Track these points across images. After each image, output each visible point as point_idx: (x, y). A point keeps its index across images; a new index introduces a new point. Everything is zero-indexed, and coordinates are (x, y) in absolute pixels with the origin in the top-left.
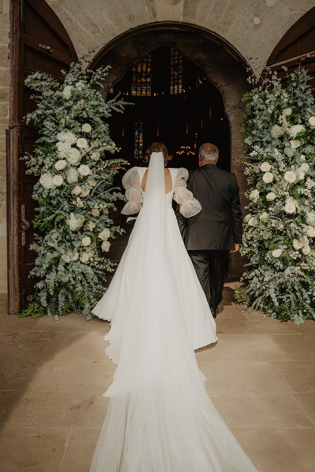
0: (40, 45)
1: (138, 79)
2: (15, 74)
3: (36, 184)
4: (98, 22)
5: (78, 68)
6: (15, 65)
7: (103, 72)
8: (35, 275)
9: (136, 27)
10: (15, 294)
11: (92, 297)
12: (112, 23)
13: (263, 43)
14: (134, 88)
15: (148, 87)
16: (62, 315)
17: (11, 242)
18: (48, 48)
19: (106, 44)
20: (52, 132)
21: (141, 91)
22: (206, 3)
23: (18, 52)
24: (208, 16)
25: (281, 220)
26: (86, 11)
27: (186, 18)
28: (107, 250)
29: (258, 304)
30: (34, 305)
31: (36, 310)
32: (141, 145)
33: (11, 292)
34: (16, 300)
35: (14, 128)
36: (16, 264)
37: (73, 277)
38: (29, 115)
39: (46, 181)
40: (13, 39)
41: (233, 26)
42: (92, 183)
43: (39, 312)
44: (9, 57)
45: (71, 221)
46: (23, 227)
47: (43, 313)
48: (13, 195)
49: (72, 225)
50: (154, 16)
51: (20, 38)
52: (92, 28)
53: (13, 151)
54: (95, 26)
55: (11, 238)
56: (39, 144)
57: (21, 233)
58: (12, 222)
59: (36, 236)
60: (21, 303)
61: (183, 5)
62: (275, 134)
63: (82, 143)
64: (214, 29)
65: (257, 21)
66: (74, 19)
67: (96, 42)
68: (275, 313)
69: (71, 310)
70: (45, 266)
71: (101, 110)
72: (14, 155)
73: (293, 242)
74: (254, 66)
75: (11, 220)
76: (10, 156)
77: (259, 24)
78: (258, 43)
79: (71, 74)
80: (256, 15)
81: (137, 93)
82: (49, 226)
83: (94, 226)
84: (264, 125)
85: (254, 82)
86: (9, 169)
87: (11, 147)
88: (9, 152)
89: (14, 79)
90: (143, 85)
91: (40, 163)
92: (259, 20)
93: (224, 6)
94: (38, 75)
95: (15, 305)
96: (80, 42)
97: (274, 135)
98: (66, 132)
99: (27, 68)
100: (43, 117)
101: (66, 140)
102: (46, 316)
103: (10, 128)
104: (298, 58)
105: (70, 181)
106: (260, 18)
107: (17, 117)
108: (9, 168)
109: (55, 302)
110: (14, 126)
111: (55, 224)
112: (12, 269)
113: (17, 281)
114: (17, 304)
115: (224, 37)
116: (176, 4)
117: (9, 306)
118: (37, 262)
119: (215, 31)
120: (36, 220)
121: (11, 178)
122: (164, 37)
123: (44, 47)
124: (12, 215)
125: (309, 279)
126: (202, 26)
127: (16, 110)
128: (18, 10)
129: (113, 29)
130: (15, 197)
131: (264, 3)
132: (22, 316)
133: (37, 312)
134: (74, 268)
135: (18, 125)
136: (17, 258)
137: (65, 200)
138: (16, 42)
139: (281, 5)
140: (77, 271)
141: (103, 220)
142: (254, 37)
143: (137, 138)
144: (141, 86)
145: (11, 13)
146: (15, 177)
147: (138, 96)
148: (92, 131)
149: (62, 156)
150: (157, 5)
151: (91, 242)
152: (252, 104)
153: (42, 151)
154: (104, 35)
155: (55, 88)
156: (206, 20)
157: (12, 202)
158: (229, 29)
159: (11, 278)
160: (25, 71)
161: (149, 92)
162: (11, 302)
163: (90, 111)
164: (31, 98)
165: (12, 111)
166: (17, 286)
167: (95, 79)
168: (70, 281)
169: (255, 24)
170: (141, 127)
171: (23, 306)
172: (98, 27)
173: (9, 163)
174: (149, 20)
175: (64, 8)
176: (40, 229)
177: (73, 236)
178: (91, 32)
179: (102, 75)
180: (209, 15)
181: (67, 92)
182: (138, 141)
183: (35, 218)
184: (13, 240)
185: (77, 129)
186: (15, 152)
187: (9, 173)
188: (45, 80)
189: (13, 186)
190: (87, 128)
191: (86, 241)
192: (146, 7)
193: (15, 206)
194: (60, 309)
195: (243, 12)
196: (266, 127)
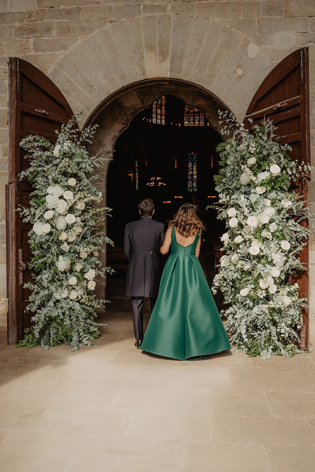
0: (36, 110)
1: (190, 109)
2: (13, 137)
3: (30, 231)
4: (94, 83)
5: (69, 128)
6: (13, 130)
7: (92, 131)
8: (30, 310)
9: (128, 85)
10: (13, 326)
11: (81, 330)
12: (106, 83)
13: (246, 93)
14: (186, 118)
15: (201, 117)
16: (53, 346)
17: (10, 281)
18: (44, 111)
19: (101, 102)
20: (43, 186)
21: (194, 121)
22: (191, 58)
23: (15, 118)
24: (193, 71)
25: (249, 261)
26: (83, 73)
27: (173, 74)
28: (93, 288)
29: (234, 340)
30: (30, 336)
31: (31, 341)
32: (195, 177)
33: (10, 325)
34: (14, 332)
35: (12, 183)
36: (14, 300)
37: (62, 313)
38: (23, 173)
39: (38, 229)
40: (11, 108)
41: (217, 79)
42: (79, 230)
43: (33, 343)
44: (8, 123)
45: (59, 263)
46: (21, 268)
47: (37, 343)
48: (12, 240)
49: (61, 267)
50: (144, 74)
51: (17, 107)
52: (89, 88)
53: (12, 202)
54: (91, 86)
55: (10, 278)
56: (33, 196)
57: (19, 273)
58: (11, 264)
59: (34, 276)
60: (18, 335)
61: (170, 62)
62: (244, 181)
63: (69, 195)
64: (199, 83)
65: (240, 72)
66: (73, 81)
67: (92, 100)
68: (247, 349)
69: (62, 341)
70: (37, 302)
71: (83, 166)
72: (12, 206)
73: (259, 282)
74: (238, 114)
75: (10, 263)
76: (9, 207)
77: (242, 75)
78: (241, 93)
79: (63, 134)
80: (239, 67)
81: (190, 124)
82: (42, 267)
83: (81, 267)
84: (233, 173)
85: (227, 134)
86: (8, 219)
87: (10, 199)
88: (8, 204)
89: (12, 141)
90: (195, 115)
91: (32, 213)
92: (241, 71)
93: (208, 60)
94: (30, 138)
95: (13, 337)
96: (79, 101)
97: (242, 182)
98: (54, 186)
99: (24, 130)
100: (35, 174)
101: (54, 193)
102: (39, 346)
103: (10, 183)
104: (272, 108)
105: (59, 228)
106: (243, 69)
107: (14, 174)
108: (8, 217)
109: (48, 334)
110: (13, 182)
111: (48, 266)
112: (11, 305)
113: (15, 315)
114: (15, 335)
115: (208, 89)
116: (163, 61)
117: (8, 337)
118: (31, 298)
119: (200, 84)
120: (32, 262)
121: (10, 226)
122: (166, 86)
123: (40, 111)
124: (11, 258)
125: (277, 317)
126: (188, 81)
127: (14, 168)
128: (15, 83)
129: (107, 88)
130: (14, 243)
131: (247, 55)
132: (18, 346)
133: (32, 343)
134: (64, 305)
135: (15, 180)
136: (15, 295)
137: (55, 244)
138: (14, 110)
139: (263, 55)
140: (65, 307)
141: (93, 262)
142: (237, 87)
143: (190, 170)
144: (194, 116)
145: (9, 86)
146: (13, 225)
147: (191, 126)
148: (77, 184)
149: (51, 207)
150: (147, 64)
151: (77, 281)
152: (225, 153)
153: (34, 202)
154: (99, 94)
155: (47, 147)
156: (192, 74)
157: (11, 247)
158: (213, 81)
159: (10, 313)
160: (22, 134)
161: (202, 122)
162: (10, 334)
163: (74, 168)
164: (25, 158)
165: (11, 169)
166: (15, 320)
167: (84, 137)
168: (59, 316)
169: (238, 75)
170: (194, 159)
171: (20, 337)
172: (94, 87)
173: (8, 214)
174: (139, 78)
175: (64, 72)
176: (35, 269)
177: (62, 276)
178: (88, 92)
179: (90, 134)
180: (194, 69)
181: (56, 151)
182: (191, 173)
183: (31, 260)
184: (12, 280)
185: (64, 183)
186: (13, 204)
187: (8, 222)
188: (38, 141)
189: (12, 233)
190: (72, 182)
191: (73, 280)
192: (136, 66)
193: (14, 250)
194: (51, 341)
195: (226, 65)
196: (235, 175)
